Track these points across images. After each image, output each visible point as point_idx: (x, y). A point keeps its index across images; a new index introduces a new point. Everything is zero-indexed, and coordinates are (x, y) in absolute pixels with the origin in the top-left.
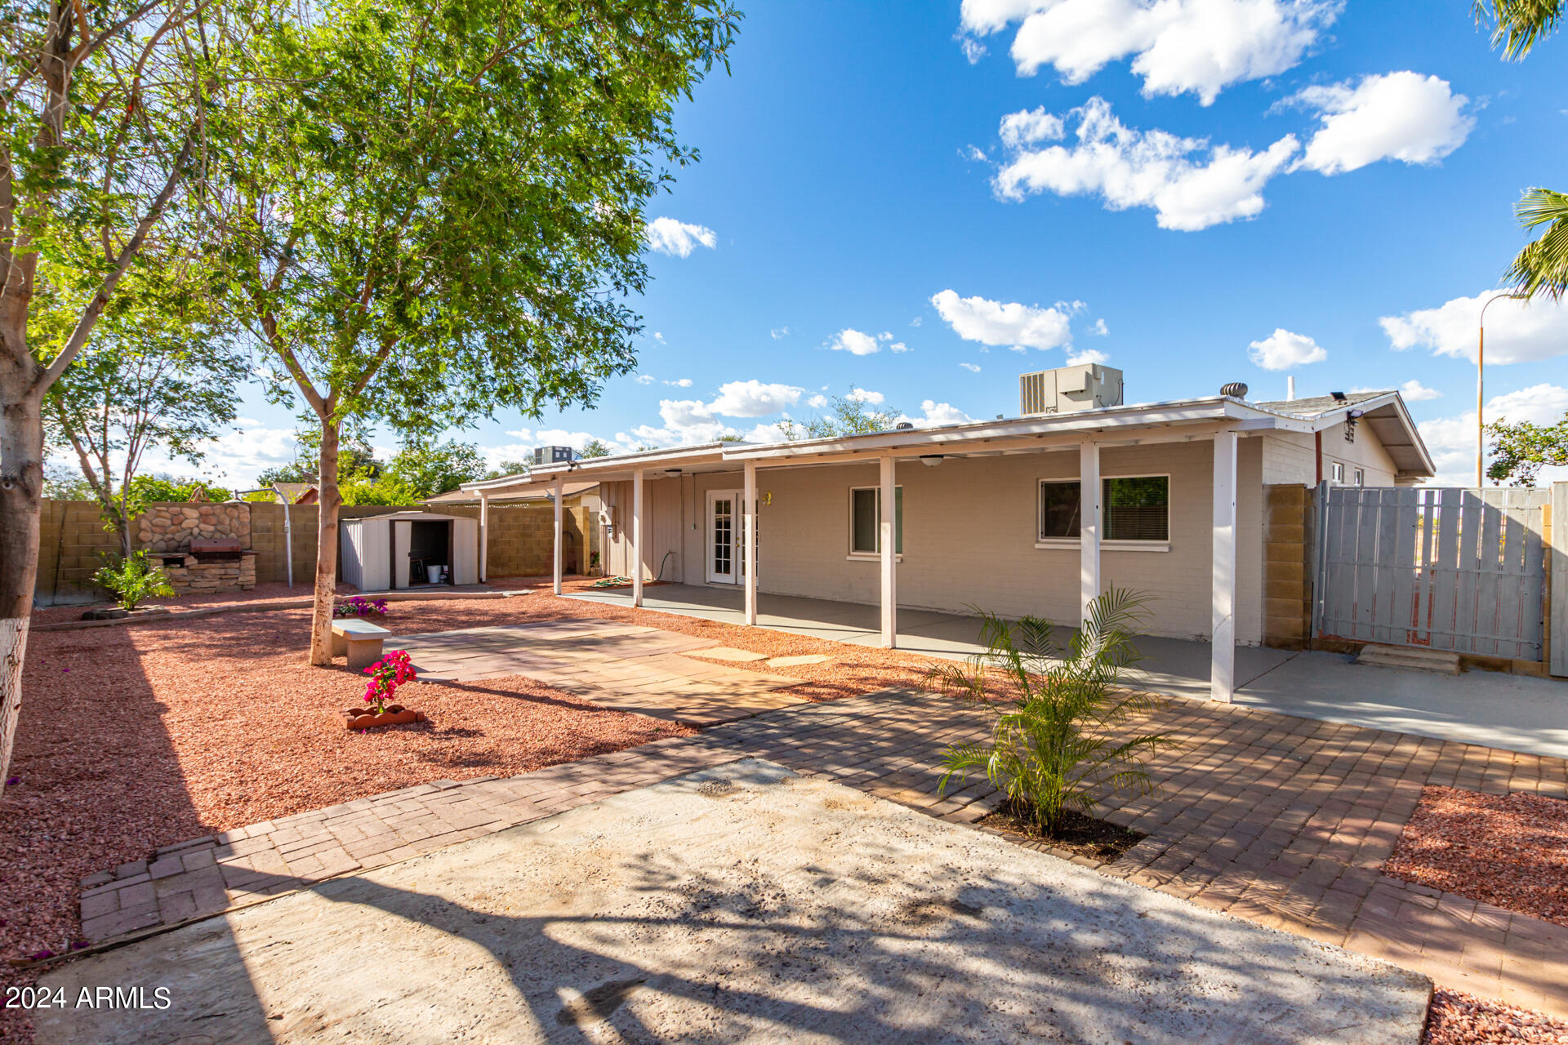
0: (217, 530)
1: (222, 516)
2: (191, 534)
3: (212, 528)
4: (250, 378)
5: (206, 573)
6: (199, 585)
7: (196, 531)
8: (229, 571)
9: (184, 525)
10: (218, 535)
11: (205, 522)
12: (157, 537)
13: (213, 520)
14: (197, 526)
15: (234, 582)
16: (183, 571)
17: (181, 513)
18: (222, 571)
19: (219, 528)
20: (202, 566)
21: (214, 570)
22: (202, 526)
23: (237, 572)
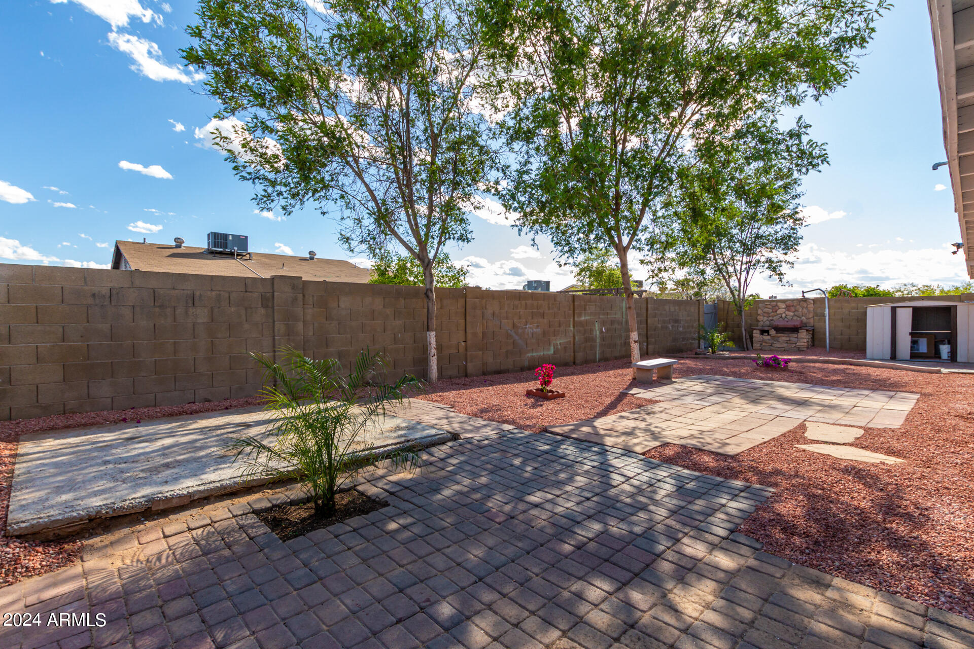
0: (795, 315)
1: (798, 307)
2: (781, 317)
4: (804, 224)
5: (780, 339)
6: (775, 345)
7: (784, 315)
8: (792, 339)
9: (778, 312)
11: (788, 310)
12: (765, 318)
14: (785, 313)
15: (794, 345)
16: (768, 337)
18: (788, 339)
19: (796, 313)
20: (779, 335)
21: (784, 338)
22: (787, 312)
23: (796, 339)
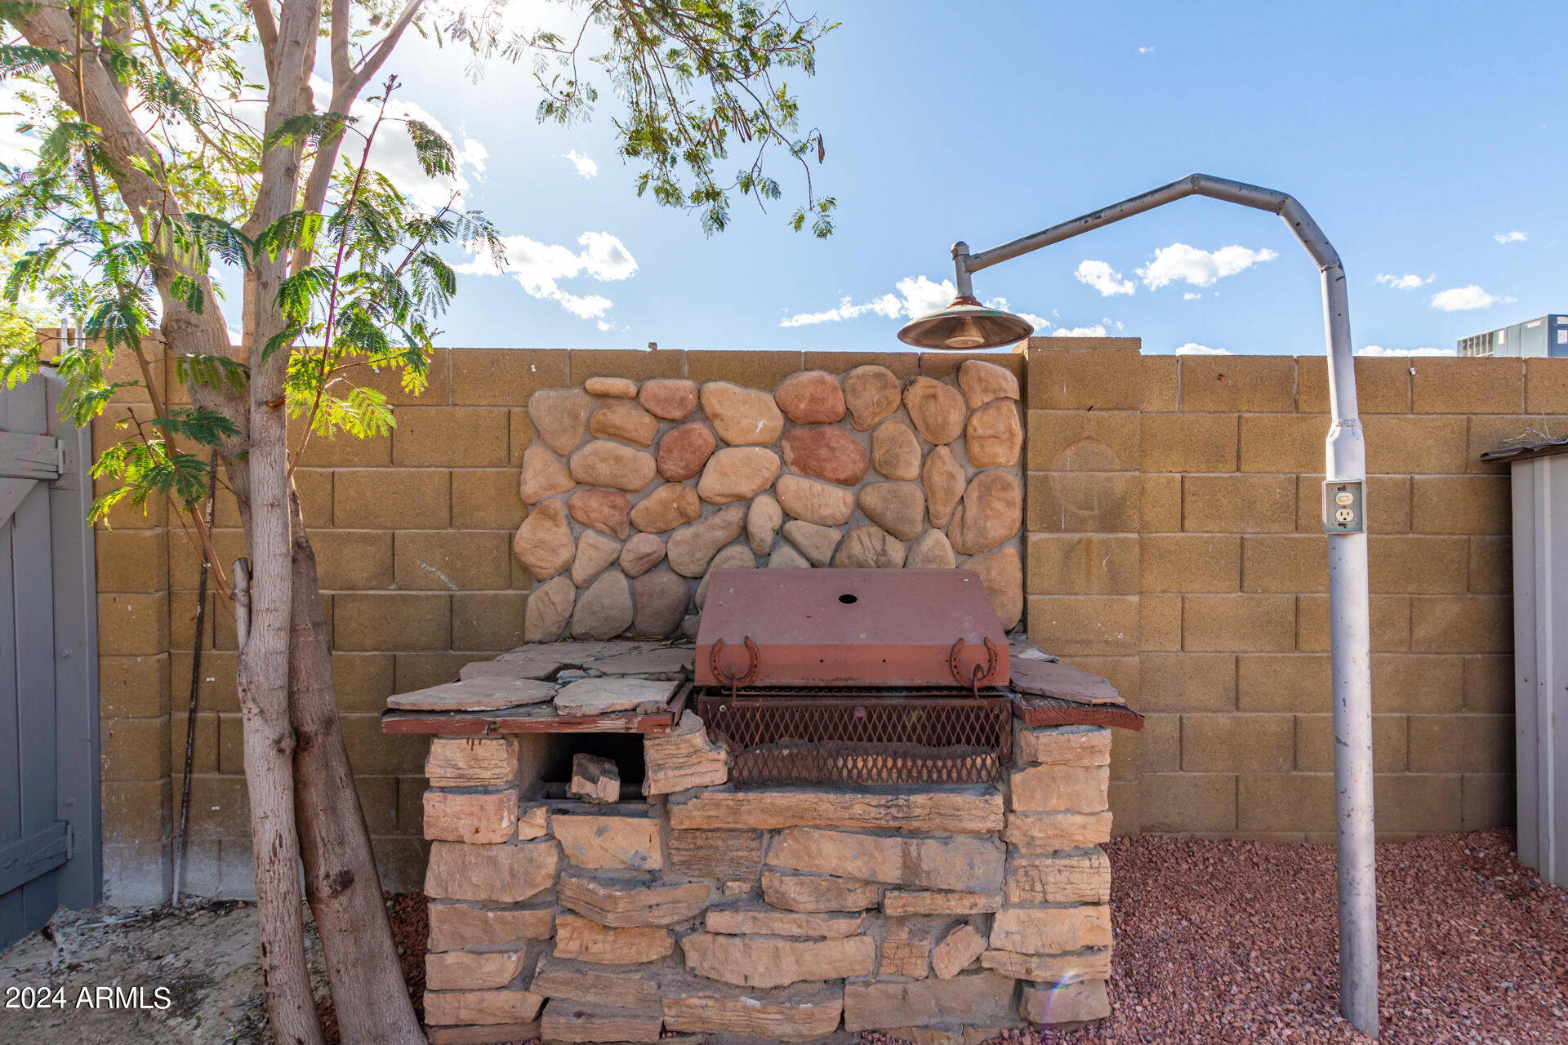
0: (864, 513)
1: (892, 428)
2: (744, 533)
3: (836, 500)
7: (765, 516)
9: (710, 482)
10: (865, 542)
12: (594, 548)
13: (846, 451)
14: (772, 489)
17: (700, 411)
22: (792, 484)
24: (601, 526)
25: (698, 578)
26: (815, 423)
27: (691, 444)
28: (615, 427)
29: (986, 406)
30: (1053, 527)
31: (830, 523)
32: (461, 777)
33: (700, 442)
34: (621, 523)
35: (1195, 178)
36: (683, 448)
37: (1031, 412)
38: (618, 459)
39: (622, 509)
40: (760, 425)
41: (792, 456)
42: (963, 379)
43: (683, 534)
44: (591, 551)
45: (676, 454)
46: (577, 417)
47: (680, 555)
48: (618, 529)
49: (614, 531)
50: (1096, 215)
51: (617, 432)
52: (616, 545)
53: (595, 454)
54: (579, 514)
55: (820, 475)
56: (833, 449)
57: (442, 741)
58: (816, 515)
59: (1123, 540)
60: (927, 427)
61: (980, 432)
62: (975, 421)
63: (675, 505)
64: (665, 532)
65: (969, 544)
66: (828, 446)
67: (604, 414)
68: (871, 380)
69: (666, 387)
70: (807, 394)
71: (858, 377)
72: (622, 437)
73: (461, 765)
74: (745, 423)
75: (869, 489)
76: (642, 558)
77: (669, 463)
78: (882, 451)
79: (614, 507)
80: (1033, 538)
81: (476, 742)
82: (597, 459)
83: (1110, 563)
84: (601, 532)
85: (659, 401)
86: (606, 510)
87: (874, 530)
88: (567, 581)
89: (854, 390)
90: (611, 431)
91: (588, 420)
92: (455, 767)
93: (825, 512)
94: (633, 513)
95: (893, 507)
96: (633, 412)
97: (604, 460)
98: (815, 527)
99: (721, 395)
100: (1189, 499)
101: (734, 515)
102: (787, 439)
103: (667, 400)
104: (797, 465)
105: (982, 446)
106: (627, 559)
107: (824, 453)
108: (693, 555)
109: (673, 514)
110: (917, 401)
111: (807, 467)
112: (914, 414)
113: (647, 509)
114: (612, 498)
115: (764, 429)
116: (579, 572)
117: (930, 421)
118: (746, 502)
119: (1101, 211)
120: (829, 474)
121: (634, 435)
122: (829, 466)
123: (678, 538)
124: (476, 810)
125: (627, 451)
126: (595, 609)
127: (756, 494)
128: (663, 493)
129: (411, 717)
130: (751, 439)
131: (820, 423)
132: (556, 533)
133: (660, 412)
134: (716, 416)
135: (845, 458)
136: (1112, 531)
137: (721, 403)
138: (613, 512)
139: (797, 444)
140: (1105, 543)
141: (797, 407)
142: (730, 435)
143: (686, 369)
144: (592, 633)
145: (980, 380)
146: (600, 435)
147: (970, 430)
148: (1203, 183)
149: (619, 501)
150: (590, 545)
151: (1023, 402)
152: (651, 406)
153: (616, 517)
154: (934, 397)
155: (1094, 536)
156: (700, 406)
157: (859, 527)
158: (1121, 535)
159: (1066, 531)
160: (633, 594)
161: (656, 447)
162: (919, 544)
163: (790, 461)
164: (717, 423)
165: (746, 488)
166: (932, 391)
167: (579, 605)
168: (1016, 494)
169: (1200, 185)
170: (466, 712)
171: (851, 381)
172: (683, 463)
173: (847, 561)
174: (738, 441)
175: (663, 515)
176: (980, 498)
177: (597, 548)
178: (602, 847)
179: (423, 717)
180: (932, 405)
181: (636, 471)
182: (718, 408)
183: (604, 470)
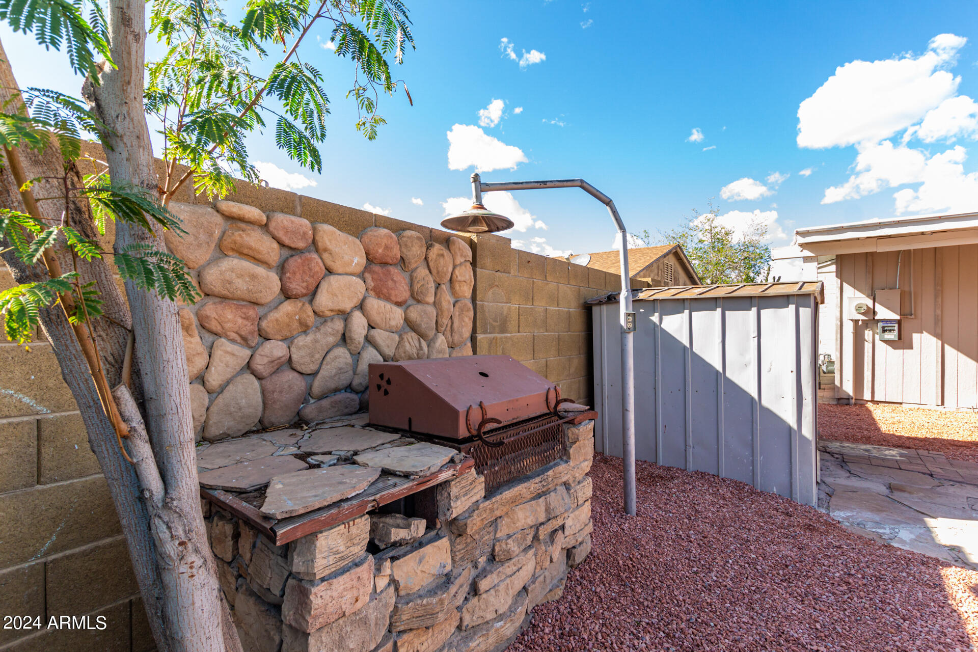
1: (421, 273)
2: (344, 339)
3: (397, 316)
9: (324, 300)
10: (411, 342)
13: (401, 284)
14: (361, 307)
17: (312, 244)
24: (233, 335)
25: (314, 374)
26: (384, 264)
27: (310, 269)
28: (250, 248)
29: (461, 264)
30: (485, 332)
31: (394, 330)
32: (342, 559)
33: (317, 269)
34: (252, 333)
35: (582, 181)
36: (304, 272)
37: (478, 270)
38: (253, 277)
39: (253, 320)
40: (356, 261)
41: (373, 284)
42: (452, 248)
43: (301, 341)
44: (228, 358)
45: (298, 276)
46: (211, 234)
47: (302, 357)
48: (249, 337)
49: (244, 339)
50: (545, 182)
51: (251, 253)
52: (247, 353)
53: (232, 270)
54: (214, 325)
55: (388, 299)
56: (395, 282)
57: (324, 534)
58: (388, 326)
59: (506, 337)
60: (438, 272)
61: (459, 278)
62: (457, 272)
63: (297, 317)
64: (289, 340)
65: (455, 341)
66: (392, 280)
67: (240, 235)
68: (416, 241)
69: (292, 222)
70: (383, 244)
71: (408, 237)
72: (255, 258)
73: (342, 548)
74: (346, 258)
75: (411, 308)
76: (273, 361)
77: (294, 284)
78: (419, 285)
79: (246, 318)
80: (480, 337)
81: (351, 523)
82: (234, 275)
83: (503, 349)
84: (233, 341)
85: (287, 232)
86: (240, 321)
87: (413, 334)
88: (202, 388)
89: (406, 245)
90: (246, 251)
91: (221, 239)
92: (337, 552)
93: (393, 323)
94: (264, 324)
95: (425, 320)
96: (265, 237)
97: (240, 276)
98: (387, 333)
99: (329, 234)
100: (521, 317)
101: (339, 325)
102: (370, 272)
103: (294, 232)
104: (375, 291)
105: (460, 286)
106: (260, 363)
107: (390, 283)
108: (313, 356)
109: (295, 325)
110: (434, 256)
111: (380, 293)
112: (431, 264)
113: (277, 320)
114: (244, 310)
115: (357, 264)
116: (215, 379)
117: (440, 269)
118: (345, 316)
119: (547, 182)
120: (393, 298)
121: (265, 257)
122: (393, 293)
123: (301, 344)
124: (355, 582)
125: (260, 270)
126: (233, 410)
127: (352, 311)
128: (288, 307)
129: (306, 520)
130: (349, 270)
131: (386, 264)
132: (191, 343)
133: (287, 241)
134: (326, 250)
135: (402, 289)
136: (503, 333)
137: (330, 241)
138: (245, 322)
139: (375, 276)
140: (501, 338)
141: (377, 252)
142: (337, 266)
143: (299, 209)
144: (230, 432)
145: (460, 249)
146: (231, 253)
147: (454, 276)
148: (585, 184)
149: (251, 313)
150: (227, 352)
151: (474, 264)
152: (281, 235)
153: (247, 328)
154: (442, 255)
155: (497, 335)
156: (314, 242)
157: (406, 333)
158: (506, 335)
159: (490, 333)
160: (263, 392)
161: (282, 269)
162: (434, 343)
163: (371, 287)
164: (325, 256)
165: (347, 305)
166: (441, 252)
167: (214, 409)
168: (471, 314)
169: (583, 185)
170: (347, 500)
171: (404, 239)
172: (305, 284)
173: (403, 355)
174: (340, 271)
175: (288, 325)
176: (459, 315)
177: (234, 355)
178: (422, 571)
179: (316, 516)
180: (442, 261)
181: (269, 288)
182: (329, 245)
183: (241, 286)
